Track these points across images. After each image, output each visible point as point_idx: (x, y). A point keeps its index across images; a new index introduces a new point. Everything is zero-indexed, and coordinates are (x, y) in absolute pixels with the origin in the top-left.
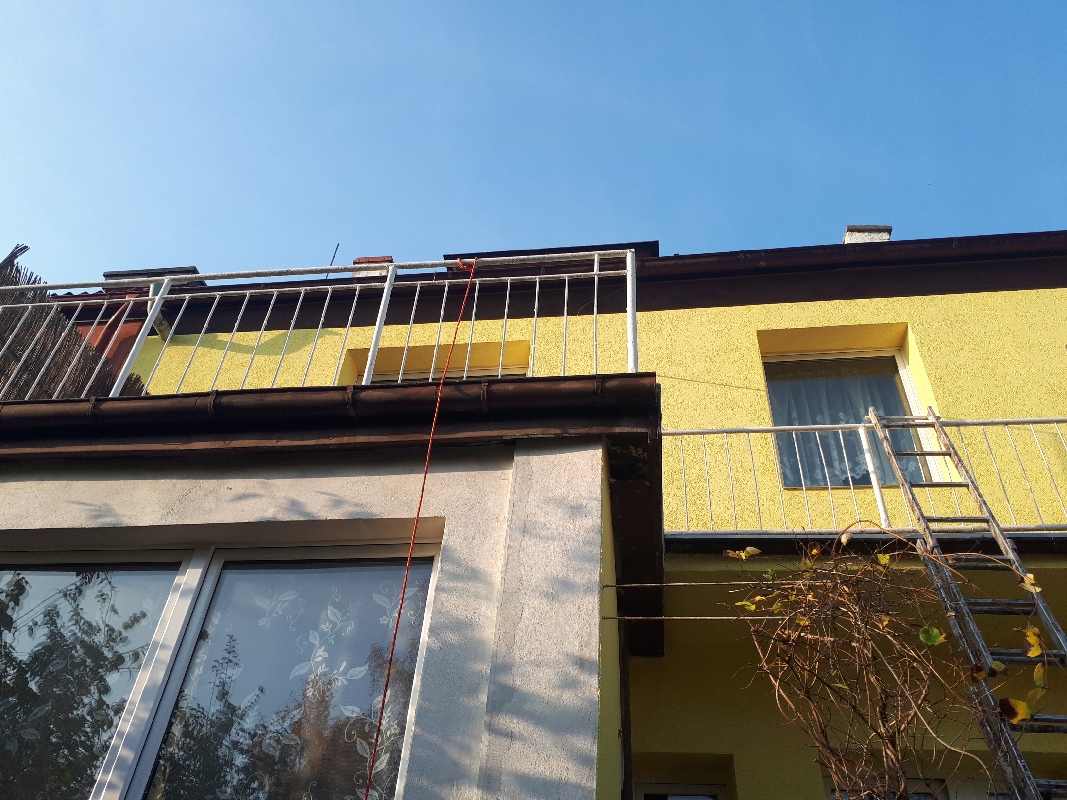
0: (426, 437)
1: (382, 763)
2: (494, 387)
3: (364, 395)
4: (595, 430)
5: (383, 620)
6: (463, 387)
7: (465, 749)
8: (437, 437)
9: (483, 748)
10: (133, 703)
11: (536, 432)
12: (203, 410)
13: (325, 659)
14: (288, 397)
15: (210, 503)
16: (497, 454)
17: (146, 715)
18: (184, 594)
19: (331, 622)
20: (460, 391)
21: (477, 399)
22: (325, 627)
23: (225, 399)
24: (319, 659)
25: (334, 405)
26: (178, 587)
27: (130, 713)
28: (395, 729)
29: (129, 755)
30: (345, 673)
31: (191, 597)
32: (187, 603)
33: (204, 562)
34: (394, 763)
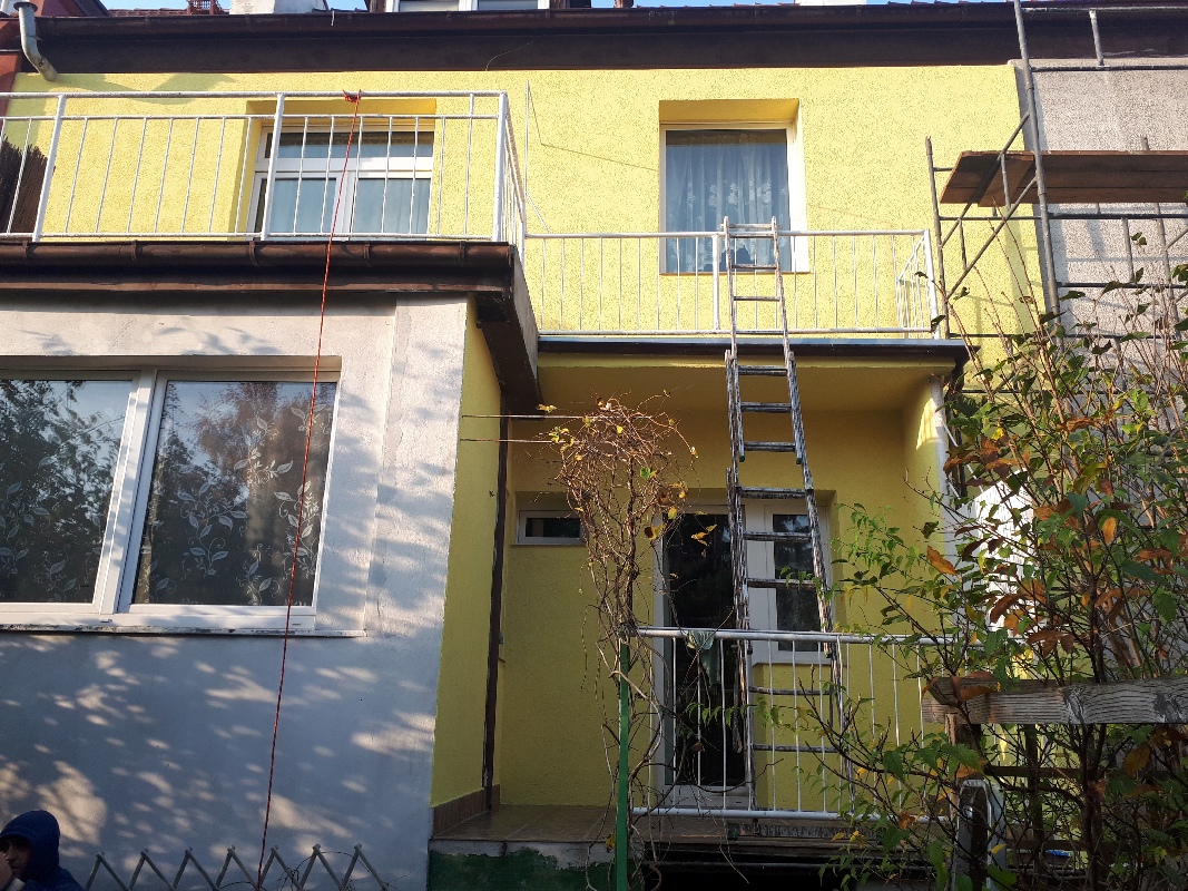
0: (320, 288)
1: (308, 531)
2: (375, 249)
3: (265, 250)
4: (461, 288)
5: (301, 429)
6: (348, 247)
7: (362, 529)
8: (330, 288)
9: (374, 528)
10: (117, 493)
11: (412, 287)
12: (128, 257)
13: (258, 459)
14: (199, 249)
15: (147, 336)
16: (380, 302)
17: (130, 501)
18: (140, 406)
19: (260, 430)
20: (346, 250)
21: (361, 257)
22: (256, 433)
23: (145, 249)
24: (254, 458)
25: (239, 258)
26: (133, 401)
27: (116, 499)
28: (316, 508)
29: (124, 531)
30: (275, 468)
31: (146, 409)
32: (143, 416)
33: (150, 382)
34: (317, 530)
